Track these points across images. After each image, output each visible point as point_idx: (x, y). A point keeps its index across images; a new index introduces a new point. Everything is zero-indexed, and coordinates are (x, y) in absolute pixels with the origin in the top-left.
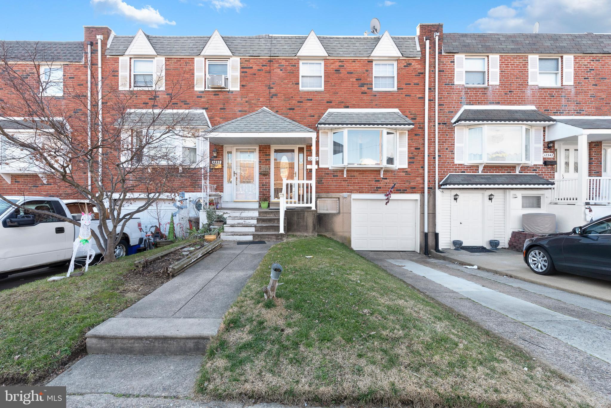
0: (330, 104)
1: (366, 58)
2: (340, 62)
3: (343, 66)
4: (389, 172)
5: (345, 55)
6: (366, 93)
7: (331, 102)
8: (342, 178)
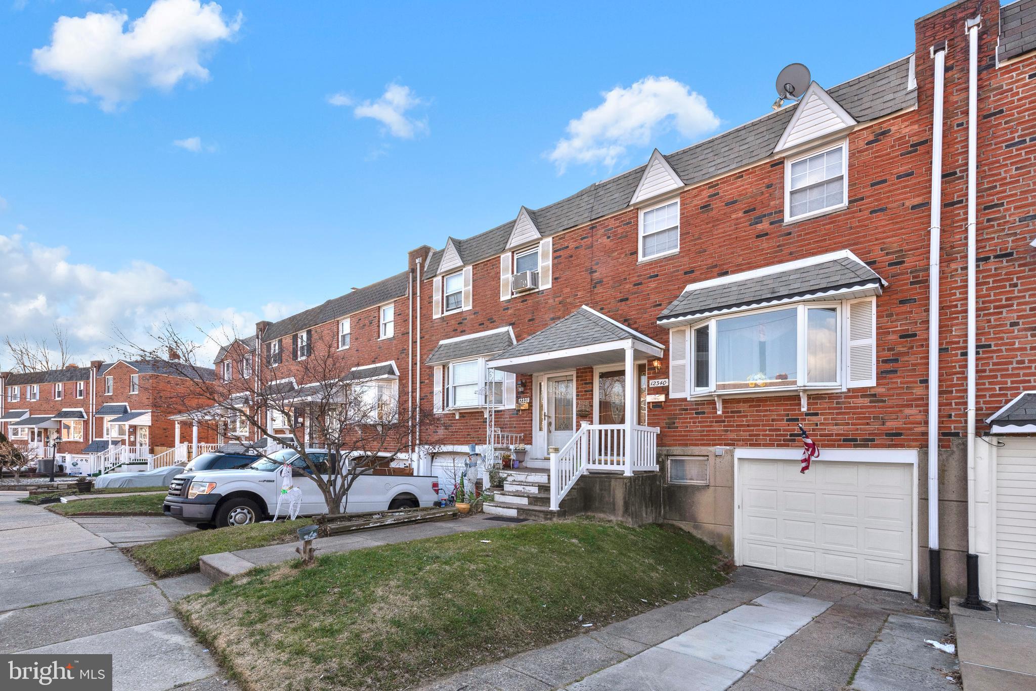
0: (691, 275)
1: (768, 161)
2: (710, 188)
3: (718, 194)
4: (825, 398)
5: (719, 172)
6: (767, 234)
7: (692, 272)
8: (714, 417)
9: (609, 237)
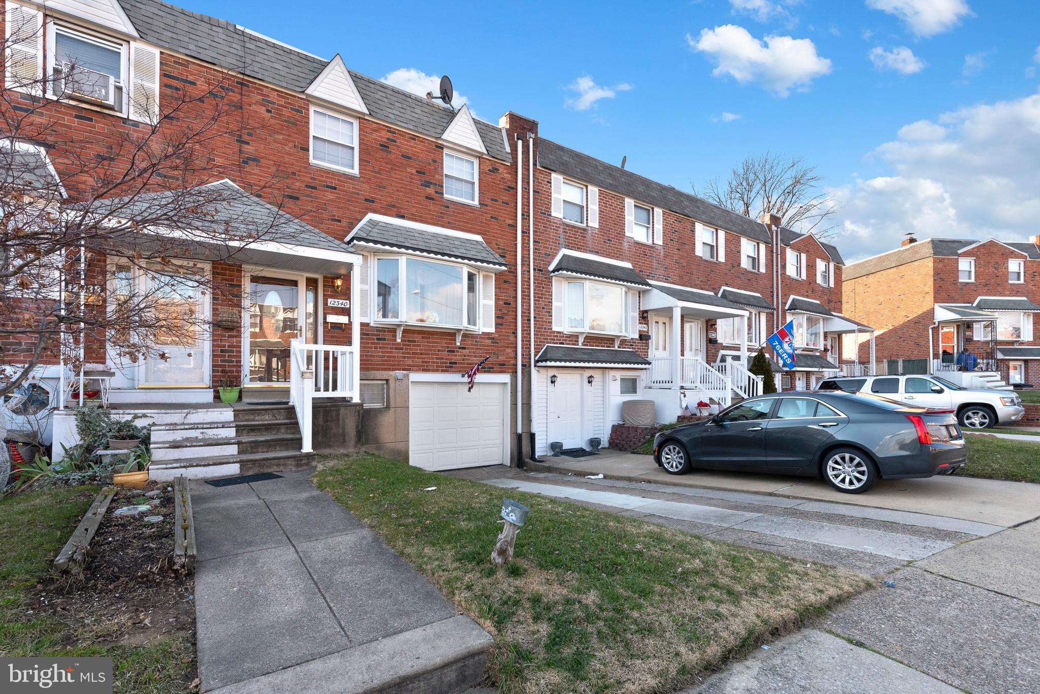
0: (371, 204)
1: (434, 140)
2: (388, 131)
3: (395, 141)
5: (399, 123)
6: (433, 199)
7: (373, 202)
8: (393, 344)
9: (269, 111)
